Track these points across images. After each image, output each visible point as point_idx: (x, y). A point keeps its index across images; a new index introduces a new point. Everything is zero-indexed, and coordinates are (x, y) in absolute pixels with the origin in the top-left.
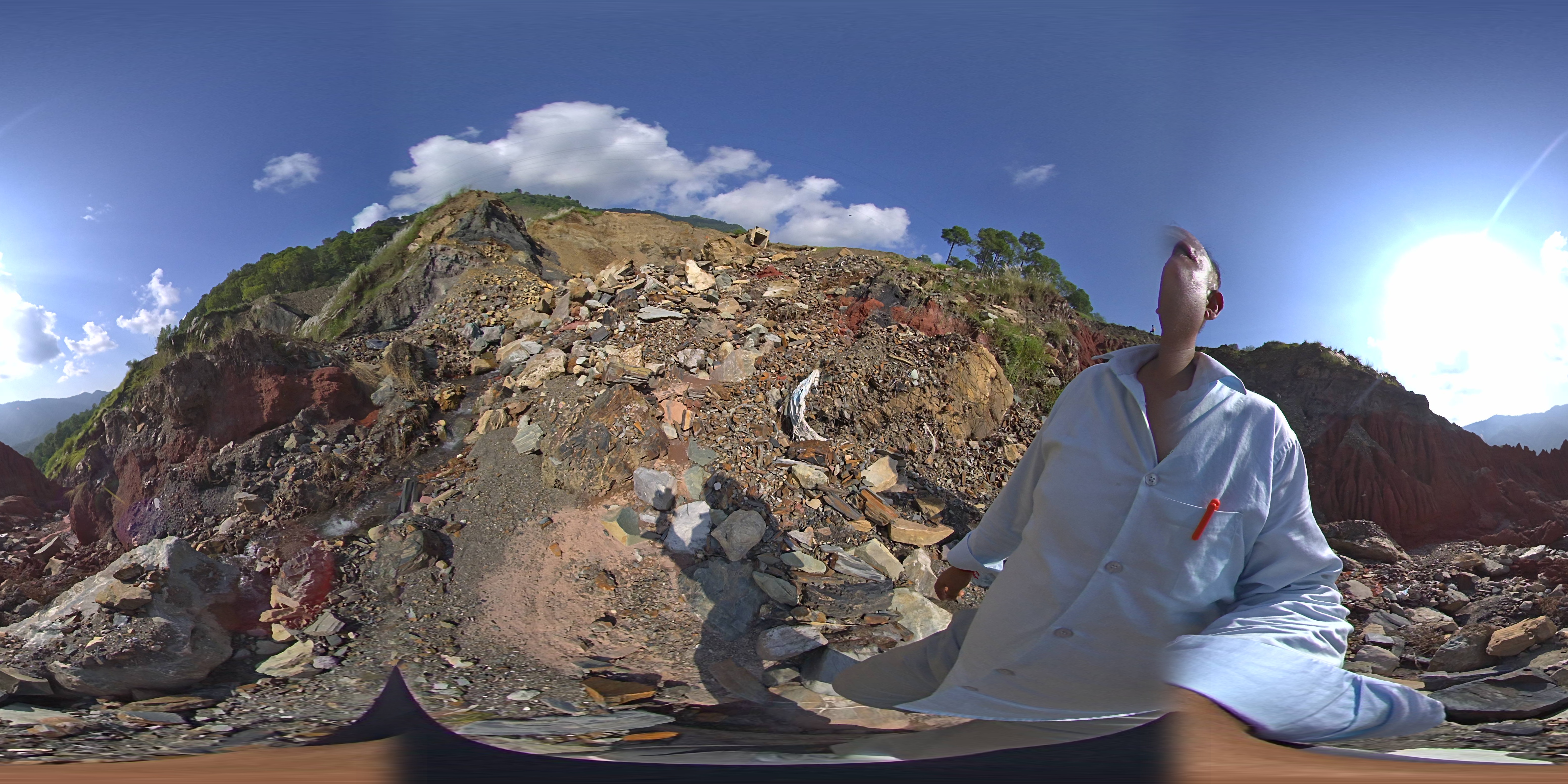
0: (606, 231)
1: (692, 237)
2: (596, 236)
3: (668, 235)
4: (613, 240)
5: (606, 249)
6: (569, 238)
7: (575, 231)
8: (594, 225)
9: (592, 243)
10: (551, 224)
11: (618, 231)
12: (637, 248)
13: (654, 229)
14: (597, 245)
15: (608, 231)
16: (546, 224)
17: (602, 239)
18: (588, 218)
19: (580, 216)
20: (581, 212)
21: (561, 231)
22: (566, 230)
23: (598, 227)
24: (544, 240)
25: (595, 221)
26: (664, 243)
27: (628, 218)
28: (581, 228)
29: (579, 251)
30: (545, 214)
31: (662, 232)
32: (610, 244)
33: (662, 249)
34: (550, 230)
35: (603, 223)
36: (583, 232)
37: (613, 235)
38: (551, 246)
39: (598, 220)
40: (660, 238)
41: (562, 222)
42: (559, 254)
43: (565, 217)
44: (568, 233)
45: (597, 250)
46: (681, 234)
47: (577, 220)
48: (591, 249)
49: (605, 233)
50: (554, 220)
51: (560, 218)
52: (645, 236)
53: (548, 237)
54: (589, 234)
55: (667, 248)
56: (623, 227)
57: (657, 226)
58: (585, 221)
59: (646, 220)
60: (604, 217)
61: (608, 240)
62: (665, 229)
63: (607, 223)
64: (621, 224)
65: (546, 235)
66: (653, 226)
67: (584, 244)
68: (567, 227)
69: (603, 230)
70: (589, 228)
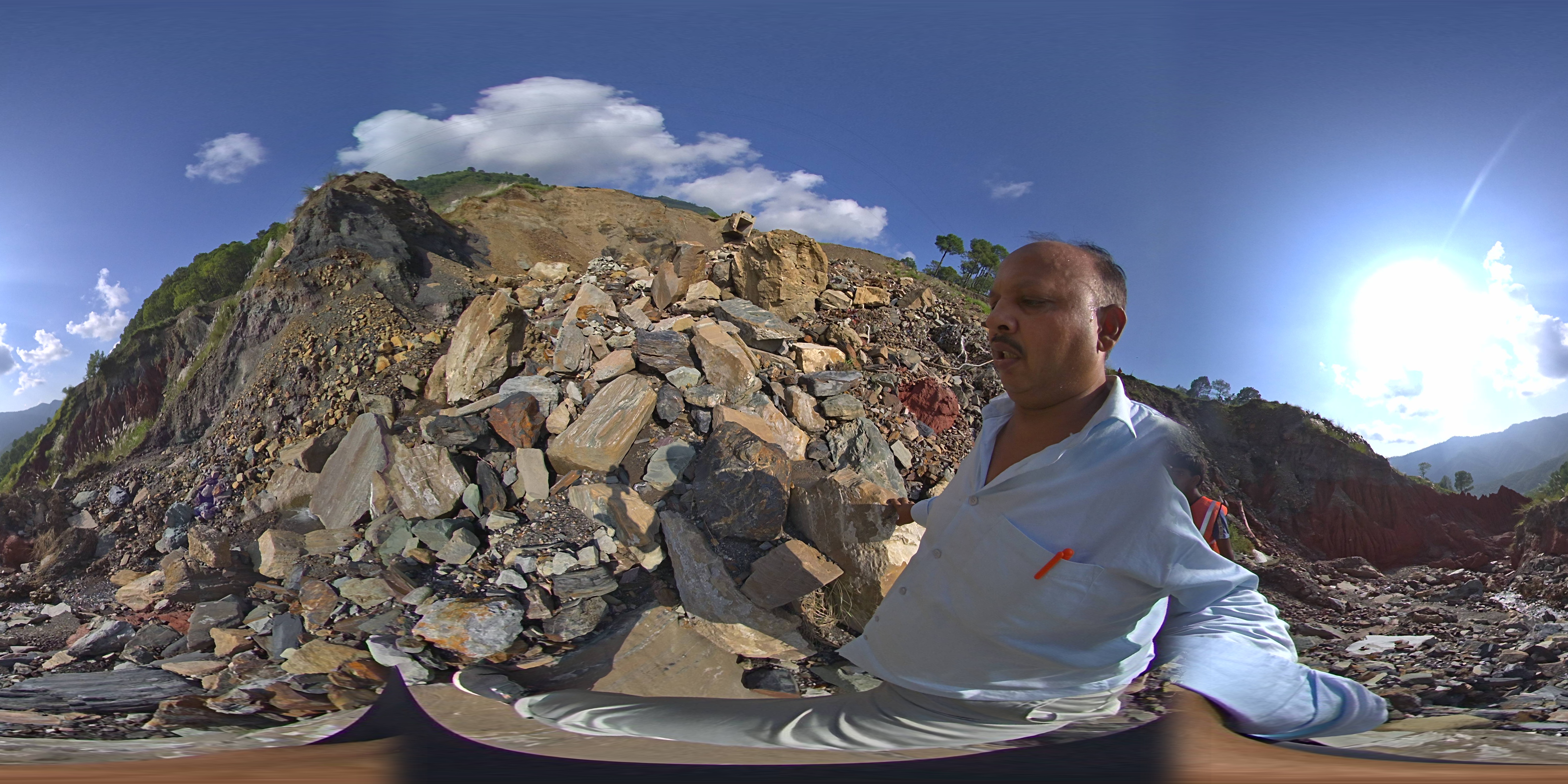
0: (556, 207)
2: (544, 214)
3: (636, 216)
4: (566, 217)
5: (555, 229)
6: (507, 219)
7: (516, 209)
8: (542, 201)
9: (537, 222)
10: (486, 202)
11: (573, 208)
12: (596, 226)
13: (618, 207)
14: (544, 224)
15: (560, 207)
16: (478, 202)
17: (551, 217)
18: (536, 194)
19: (524, 192)
20: (527, 187)
21: (497, 210)
22: (506, 209)
23: (546, 204)
24: (473, 222)
25: (543, 196)
26: (630, 223)
27: (586, 194)
29: (518, 233)
31: (628, 212)
32: (561, 223)
33: (627, 230)
34: (484, 210)
35: (555, 198)
36: (527, 210)
37: (566, 213)
38: (484, 228)
39: (549, 196)
40: (624, 218)
41: (500, 199)
43: (505, 194)
44: (507, 212)
46: (651, 215)
47: (519, 197)
48: (534, 231)
49: (556, 210)
50: (491, 198)
51: (499, 195)
52: (606, 214)
53: (480, 218)
54: (534, 212)
55: (633, 229)
56: (579, 204)
57: (622, 204)
58: (531, 198)
59: (609, 196)
60: (556, 192)
61: (559, 219)
62: (632, 207)
63: (560, 199)
64: (577, 200)
65: (477, 217)
66: (617, 204)
67: (527, 225)
68: (506, 204)
69: (552, 207)
70: (534, 204)
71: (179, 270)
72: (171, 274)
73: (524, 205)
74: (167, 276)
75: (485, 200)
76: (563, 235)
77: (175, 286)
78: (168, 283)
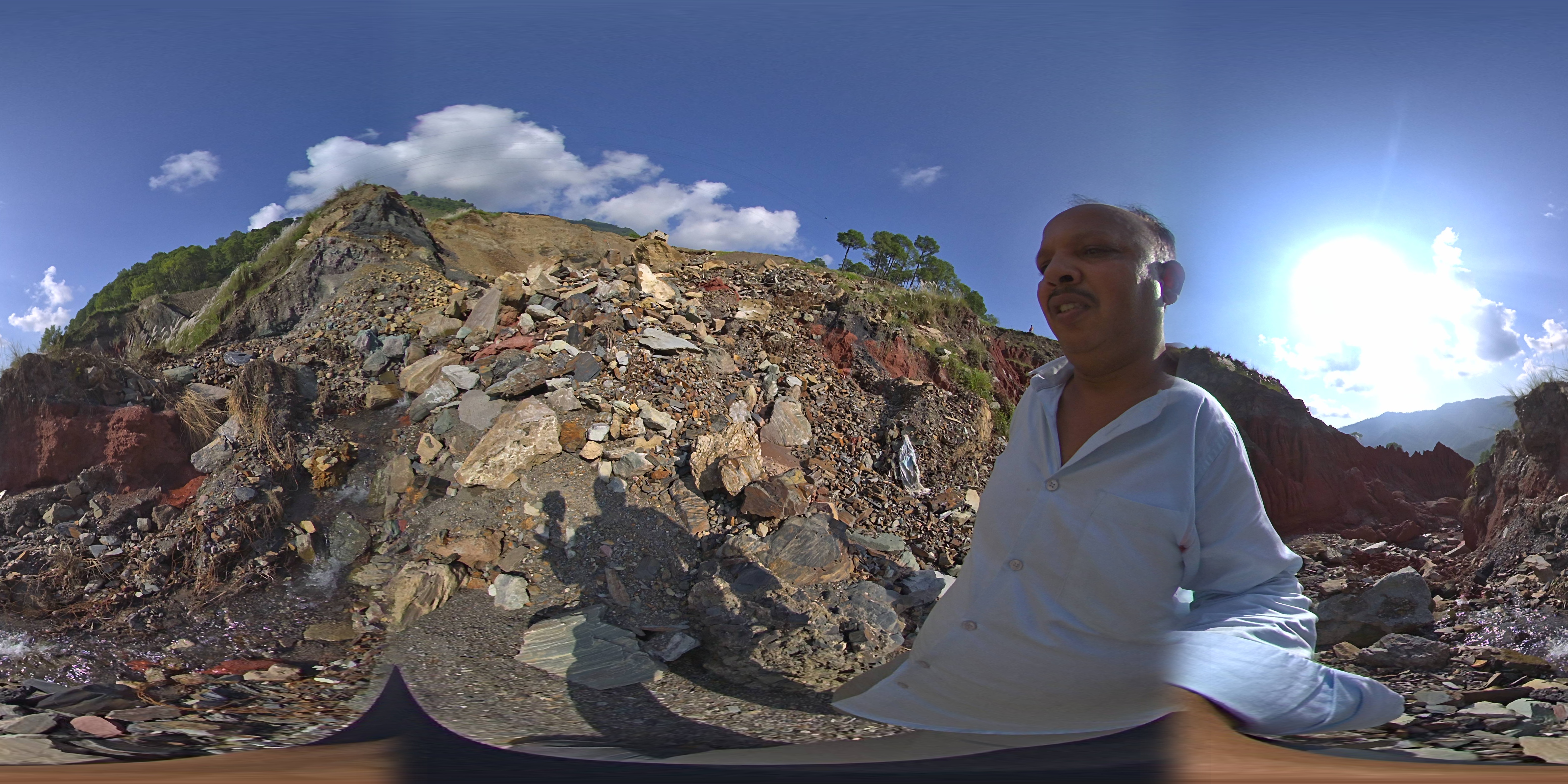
0: (505, 233)
1: (592, 239)
2: (496, 237)
3: (568, 239)
4: (513, 242)
5: (505, 250)
6: (467, 239)
7: (474, 232)
8: (493, 226)
11: (518, 233)
12: (536, 251)
13: (554, 231)
14: (496, 246)
15: (507, 232)
16: (445, 224)
17: (501, 240)
18: (487, 219)
19: (478, 217)
21: (460, 231)
22: (466, 231)
23: (497, 229)
24: (443, 241)
25: (493, 222)
26: (564, 245)
27: (527, 221)
29: (478, 253)
31: (562, 235)
32: (509, 245)
33: (562, 252)
34: (449, 230)
35: (502, 224)
36: (482, 233)
37: (512, 237)
38: (450, 246)
39: (498, 221)
40: (559, 241)
41: (461, 222)
42: (458, 254)
43: (463, 219)
44: (467, 234)
45: (497, 252)
46: (580, 235)
47: (476, 222)
48: (490, 251)
49: (504, 235)
50: (453, 221)
51: (458, 219)
52: (545, 238)
54: (488, 235)
55: (567, 251)
56: (522, 230)
57: (557, 228)
58: (484, 223)
59: (545, 222)
60: (503, 219)
61: (507, 242)
62: (563, 231)
63: (506, 224)
64: (520, 225)
65: (447, 235)
66: (553, 228)
67: (484, 246)
68: (465, 227)
69: (502, 232)
70: (488, 229)
71: (137, 265)
72: (128, 268)
73: (480, 229)
74: (124, 270)
75: (449, 223)
76: (512, 256)
77: (132, 279)
78: (124, 276)
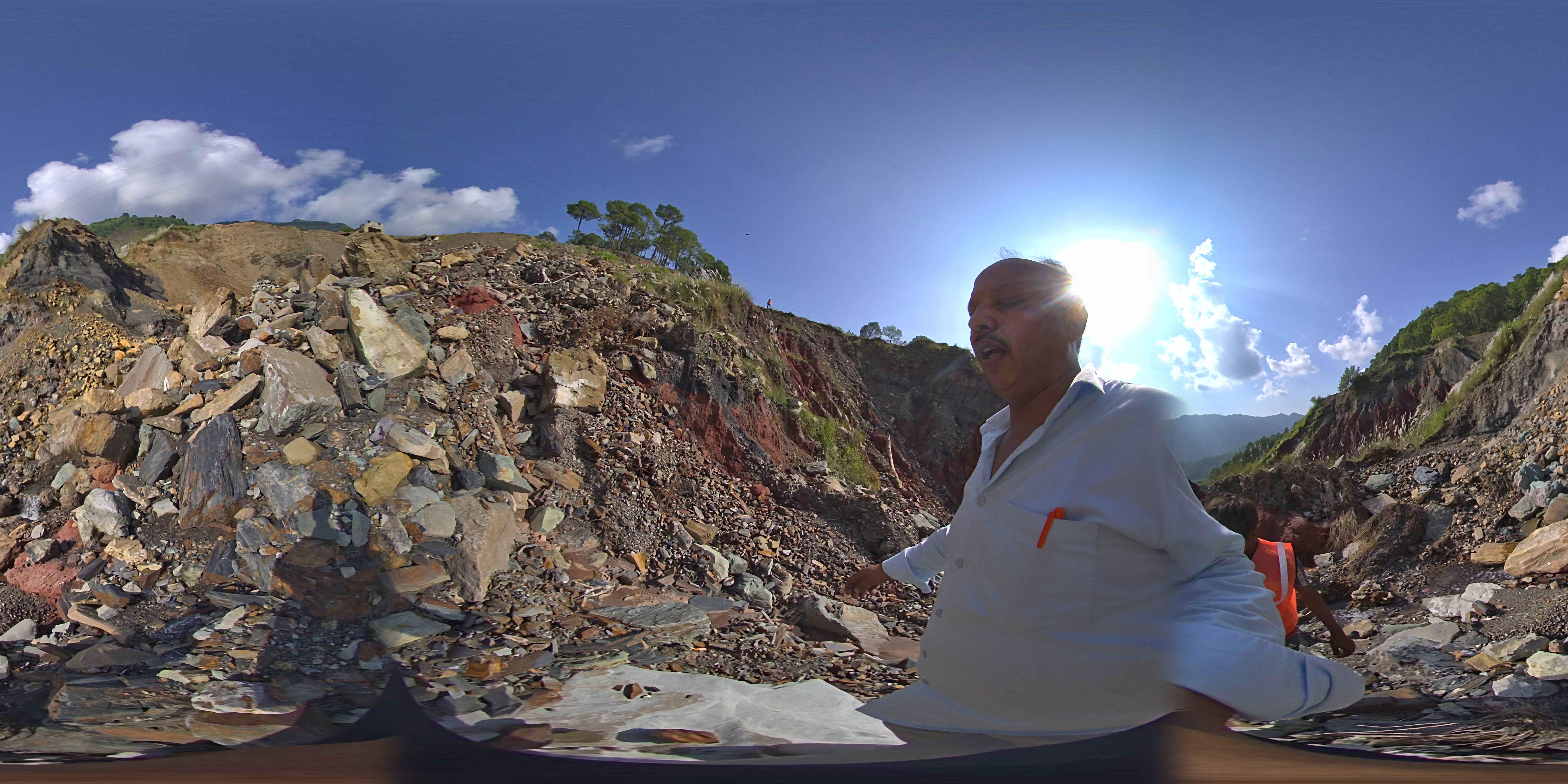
0: (211, 246)
1: (303, 240)
2: (202, 253)
3: (278, 243)
4: (220, 254)
5: (214, 265)
6: (171, 259)
7: (178, 250)
9: (198, 261)
10: (152, 245)
13: (262, 238)
15: (213, 245)
16: (146, 246)
17: (208, 255)
18: (189, 234)
19: (181, 233)
20: (182, 229)
21: (163, 252)
22: (169, 250)
24: (146, 265)
25: (197, 237)
27: (231, 229)
28: (184, 246)
30: (145, 236)
32: (218, 259)
33: (274, 257)
34: (152, 253)
35: (207, 237)
38: (154, 270)
39: (202, 235)
41: (163, 242)
43: (166, 236)
44: (171, 253)
46: (291, 239)
47: (178, 238)
48: (197, 268)
49: (210, 248)
50: (155, 241)
51: (161, 238)
53: (150, 260)
54: (193, 251)
55: (279, 256)
56: (228, 239)
57: (264, 234)
58: (187, 238)
59: (251, 229)
60: (207, 231)
62: (272, 235)
63: (210, 237)
64: (226, 236)
65: (147, 259)
66: (260, 235)
67: (190, 264)
68: (169, 246)
69: (207, 246)
70: (192, 245)
75: (151, 244)
76: (221, 270)
